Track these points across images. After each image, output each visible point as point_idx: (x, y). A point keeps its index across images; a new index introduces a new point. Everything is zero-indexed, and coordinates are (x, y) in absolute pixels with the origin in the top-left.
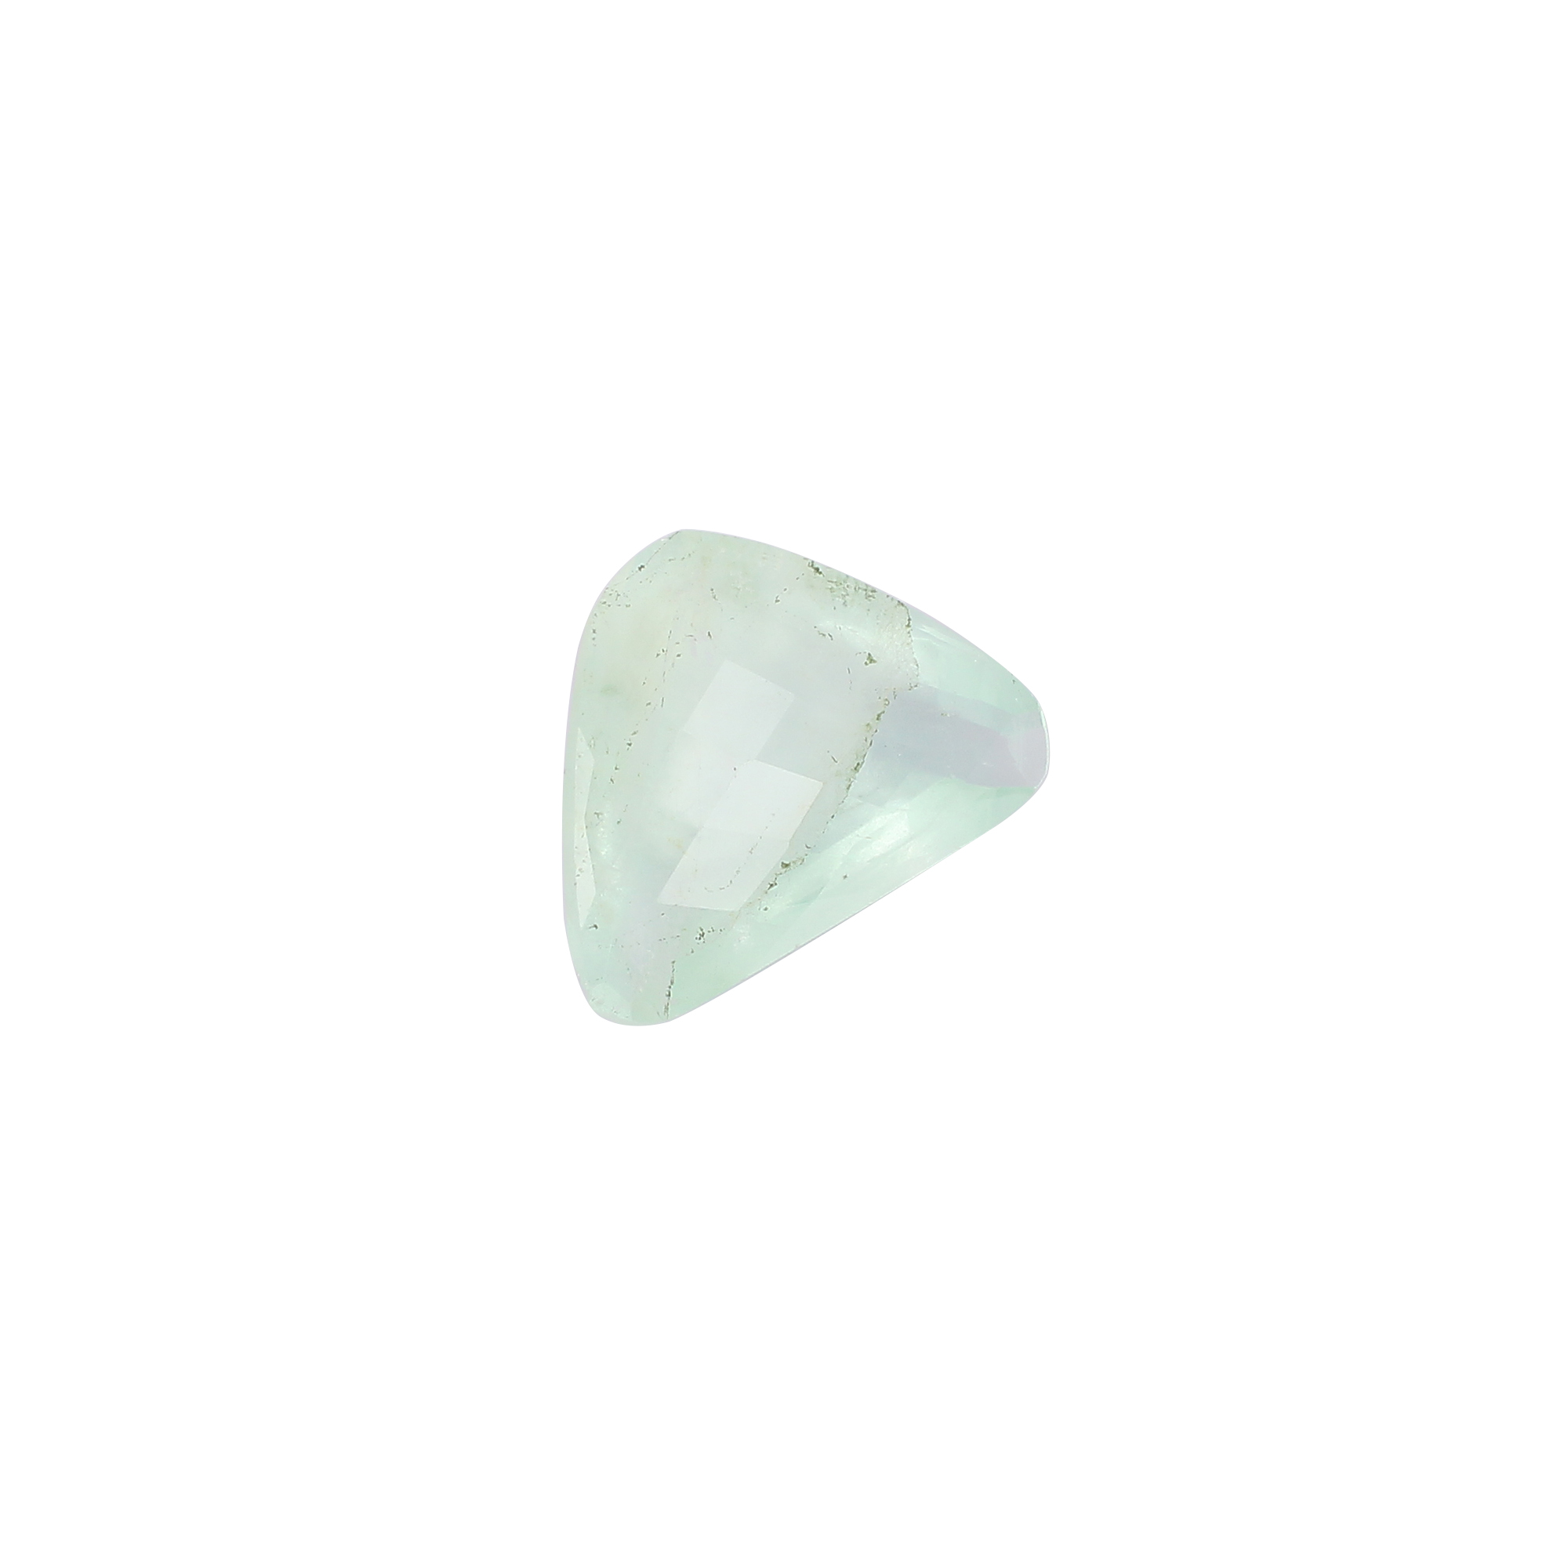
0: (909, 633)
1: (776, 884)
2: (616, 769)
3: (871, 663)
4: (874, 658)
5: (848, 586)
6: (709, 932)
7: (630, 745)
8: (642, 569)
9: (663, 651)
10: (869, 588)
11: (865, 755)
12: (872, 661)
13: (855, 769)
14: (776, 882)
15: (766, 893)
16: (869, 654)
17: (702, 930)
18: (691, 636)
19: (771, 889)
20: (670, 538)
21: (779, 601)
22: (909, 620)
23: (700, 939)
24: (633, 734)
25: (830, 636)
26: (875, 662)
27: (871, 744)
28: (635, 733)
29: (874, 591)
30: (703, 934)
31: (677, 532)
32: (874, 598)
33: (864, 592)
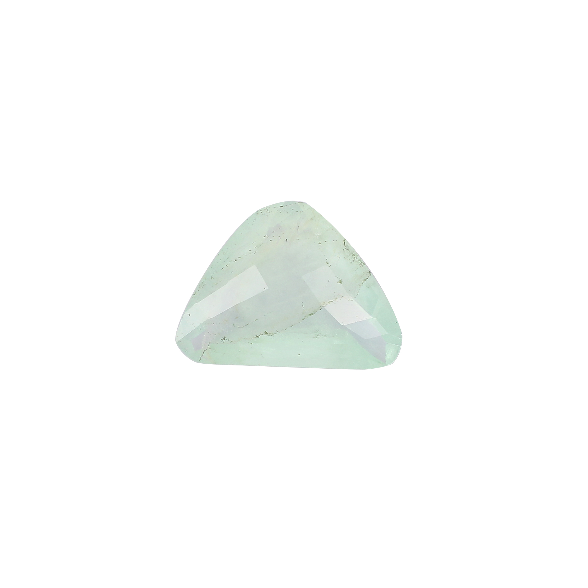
0: (363, 282)
1: (259, 337)
2: (226, 266)
3: (340, 283)
4: (342, 282)
5: (356, 258)
7: (236, 260)
8: (282, 207)
9: (267, 236)
10: (364, 263)
11: (316, 312)
12: (340, 282)
13: (310, 315)
14: (259, 336)
15: (254, 338)
16: (341, 280)
17: (225, 338)
18: (280, 237)
19: (256, 338)
20: (298, 203)
21: (320, 244)
22: (367, 278)
23: (223, 340)
24: (239, 258)
25: (330, 265)
26: (341, 283)
27: (320, 309)
28: (240, 258)
29: (364, 264)
30: (225, 339)
32: (363, 266)
33: (361, 263)
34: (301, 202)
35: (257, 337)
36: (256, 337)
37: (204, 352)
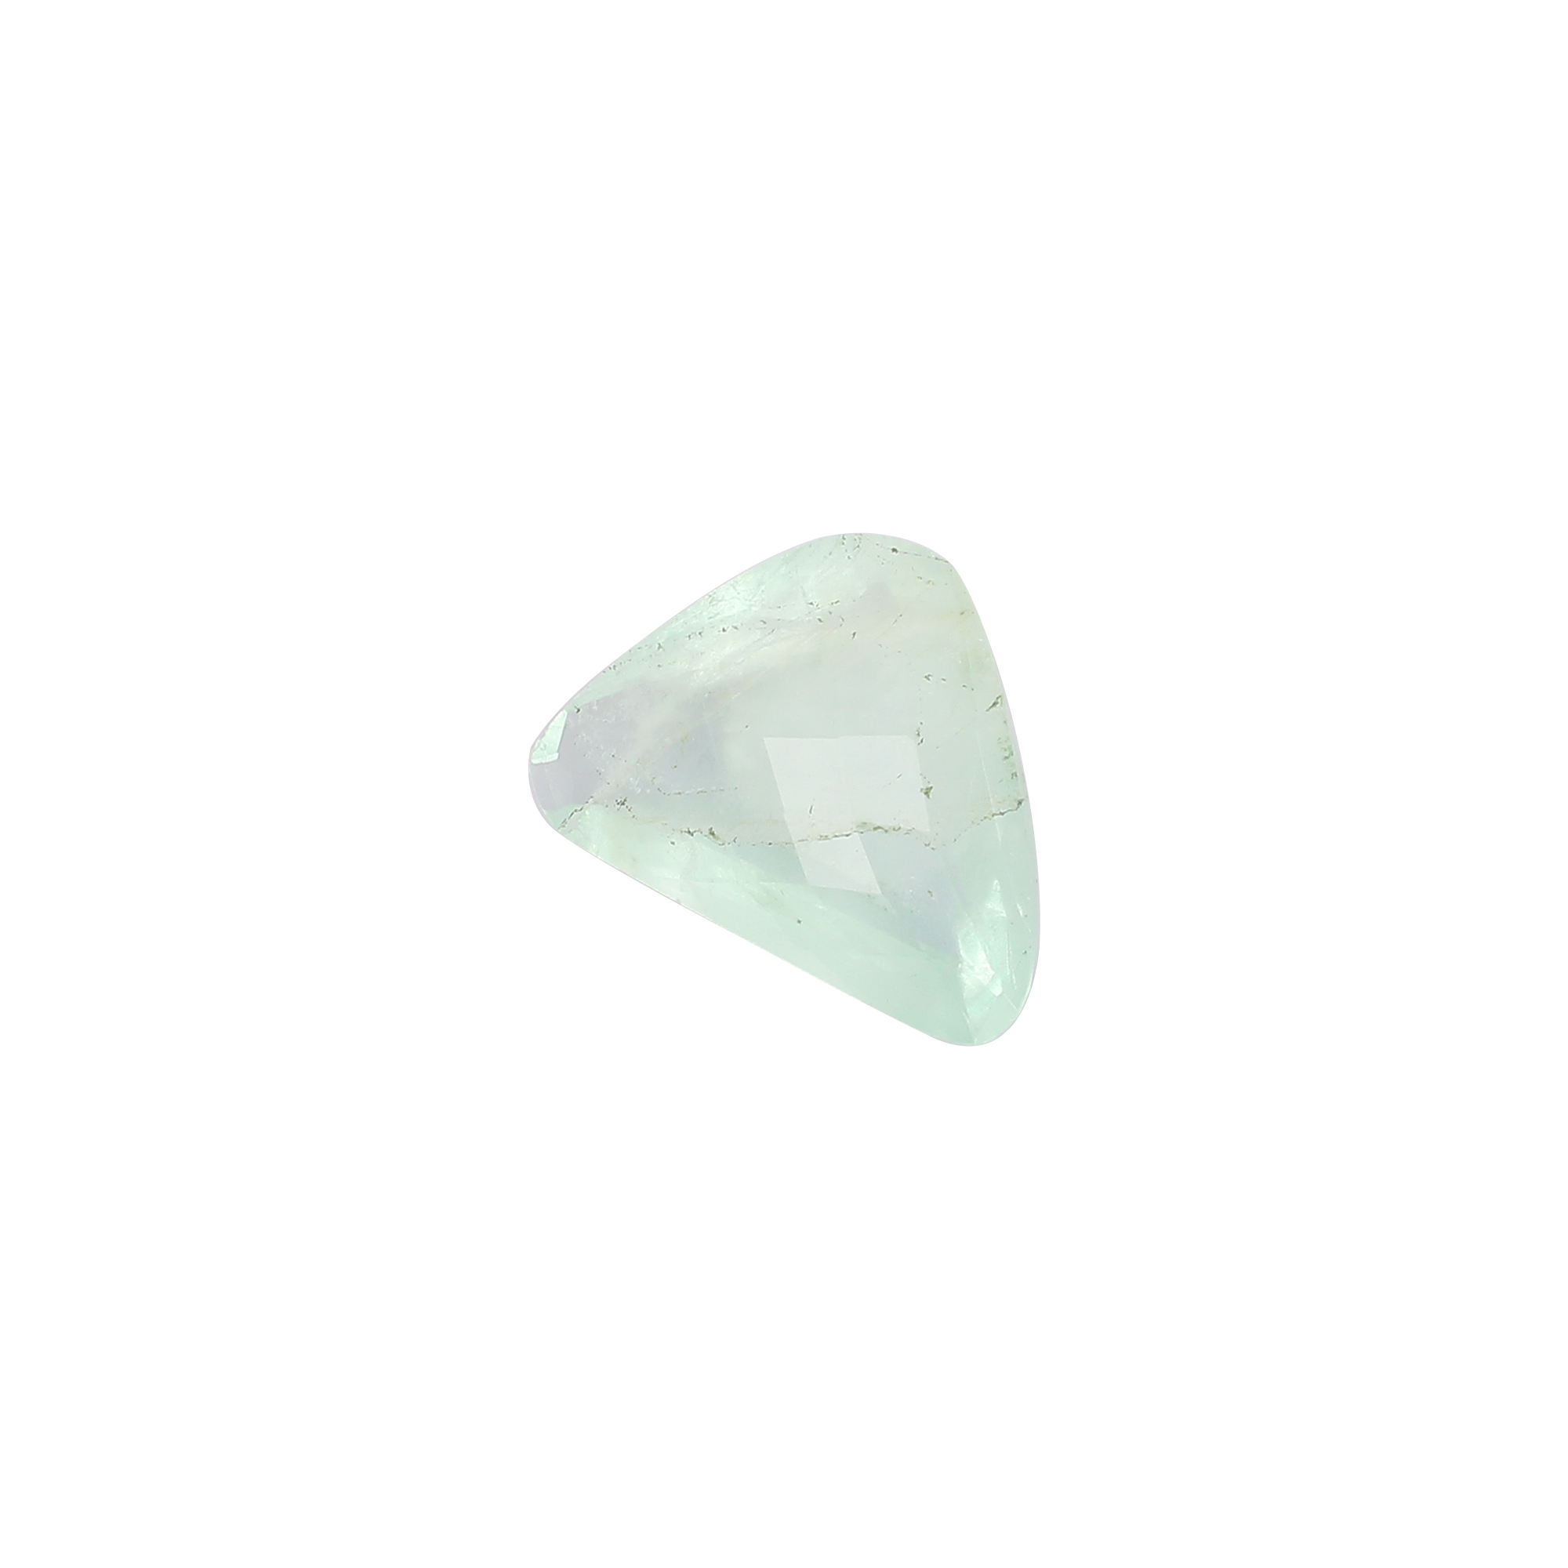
0: (985, 818)
1: (692, 835)
2: (700, 634)
3: (924, 794)
4: (931, 794)
6: (627, 807)
7: (724, 630)
8: (894, 553)
9: (817, 606)
12: (927, 793)
13: (821, 836)
14: (695, 834)
15: (682, 832)
16: (931, 788)
17: (625, 800)
18: (843, 620)
20: (936, 559)
21: (929, 679)
22: (1002, 814)
23: (618, 804)
24: (734, 627)
25: (922, 741)
26: (928, 796)
27: (848, 835)
28: (736, 628)
30: (623, 804)
31: (947, 562)
34: (942, 560)
35: (689, 832)
36: (685, 832)
37: (575, 813)
